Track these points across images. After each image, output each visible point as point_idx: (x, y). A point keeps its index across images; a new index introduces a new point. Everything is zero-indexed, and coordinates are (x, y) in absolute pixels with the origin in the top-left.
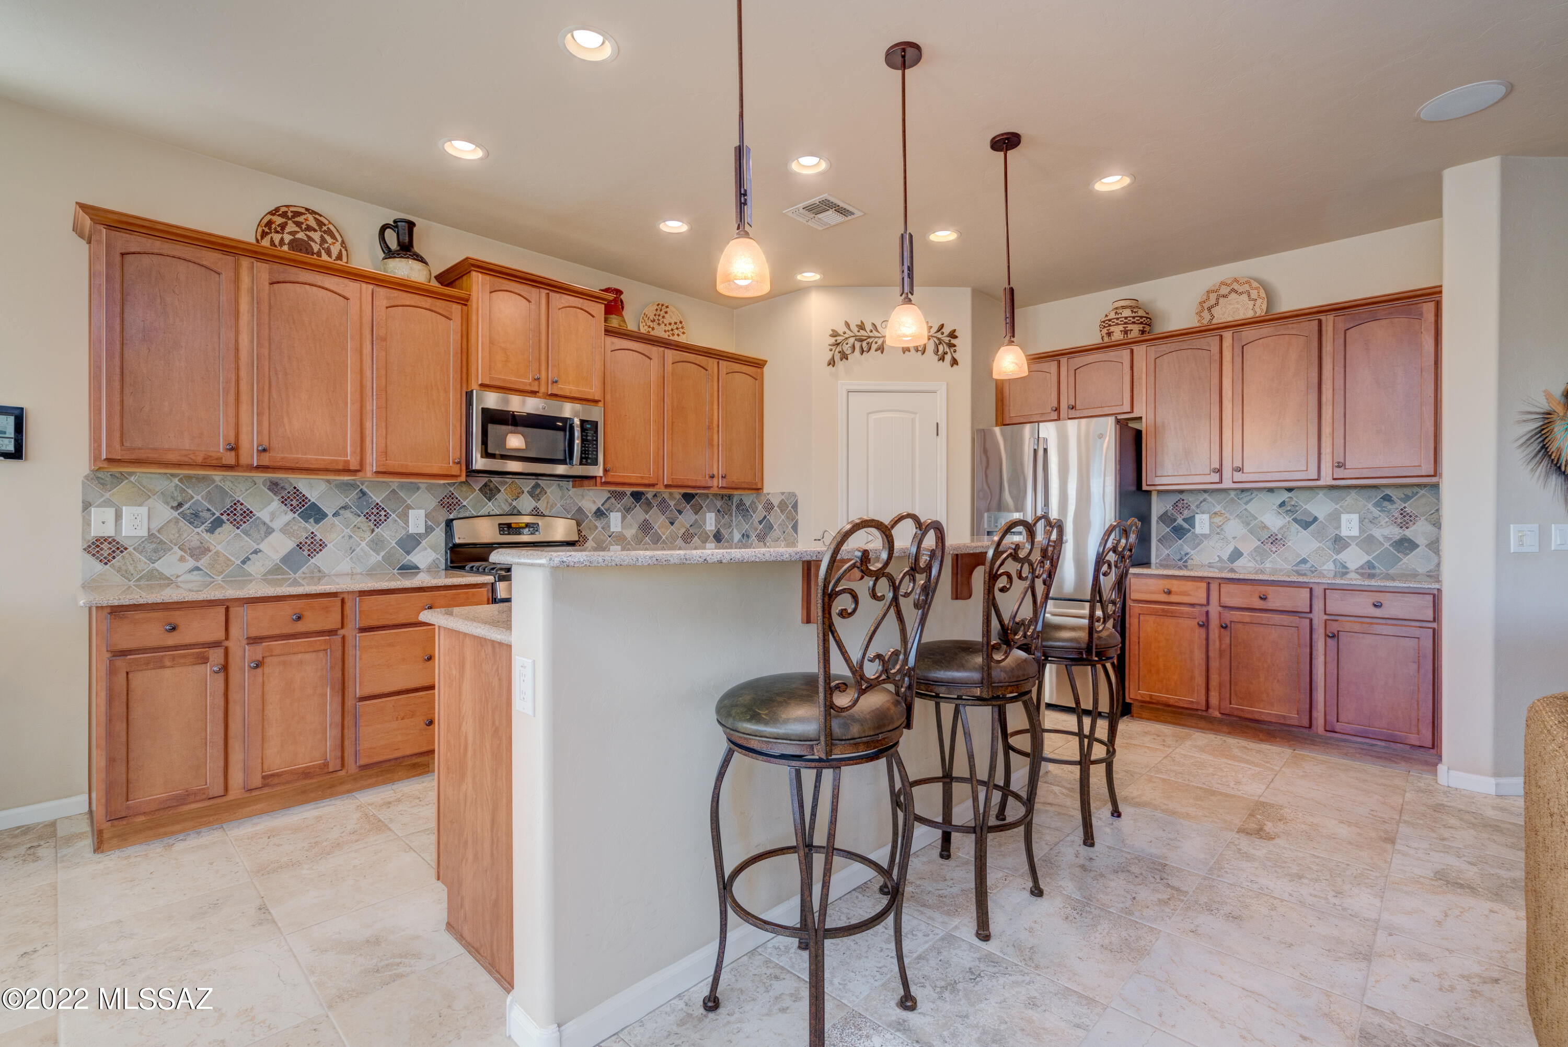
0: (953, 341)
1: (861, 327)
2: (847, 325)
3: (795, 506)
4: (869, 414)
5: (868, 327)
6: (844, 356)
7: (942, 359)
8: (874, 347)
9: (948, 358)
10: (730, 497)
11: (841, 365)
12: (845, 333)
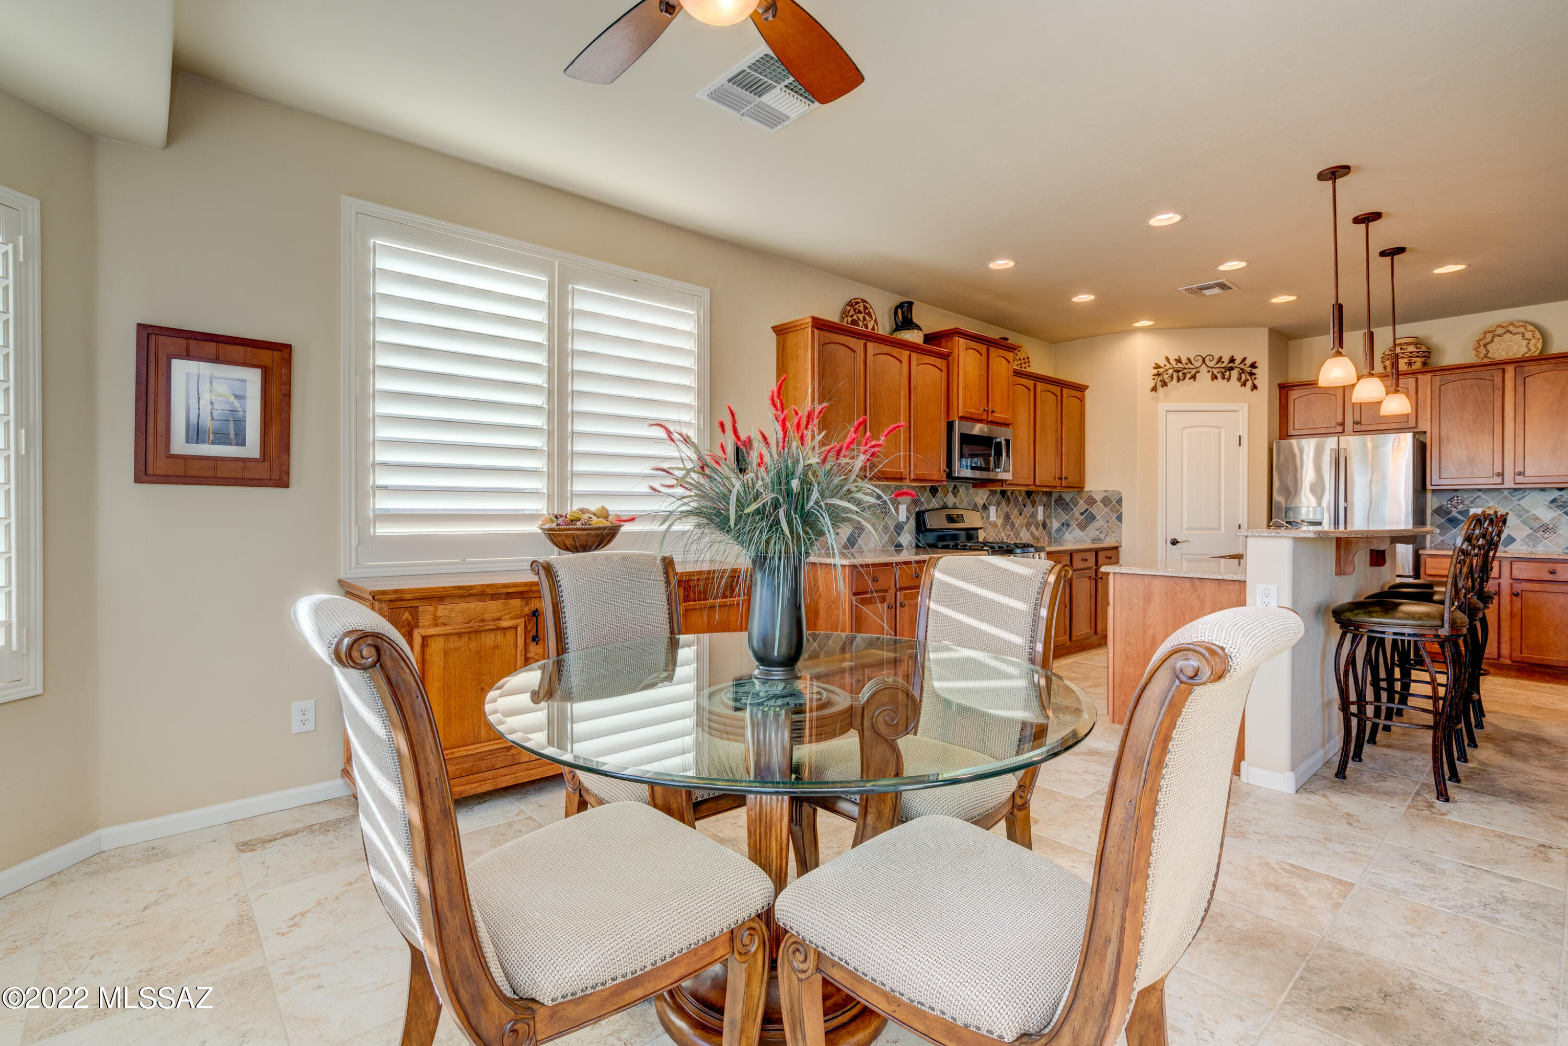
0: (1254, 371)
1: (1179, 361)
2: (1167, 359)
3: (1120, 501)
4: (1182, 429)
5: (1184, 360)
6: (1165, 384)
7: (1244, 384)
8: (1188, 376)
9: (1249, 384)
10: (1050, 493)
11: (1161, 390)
12: (1165, 366)
